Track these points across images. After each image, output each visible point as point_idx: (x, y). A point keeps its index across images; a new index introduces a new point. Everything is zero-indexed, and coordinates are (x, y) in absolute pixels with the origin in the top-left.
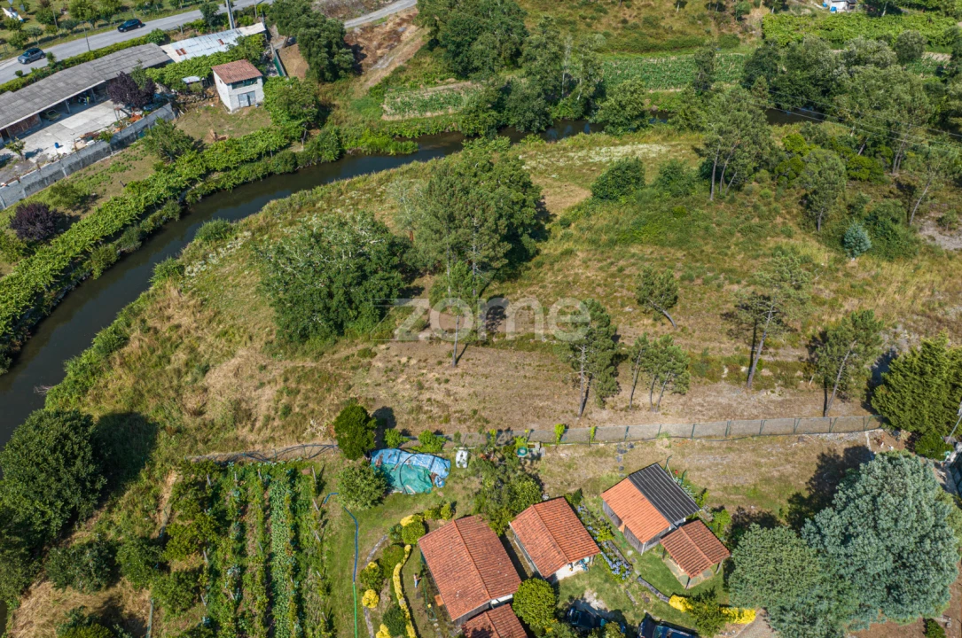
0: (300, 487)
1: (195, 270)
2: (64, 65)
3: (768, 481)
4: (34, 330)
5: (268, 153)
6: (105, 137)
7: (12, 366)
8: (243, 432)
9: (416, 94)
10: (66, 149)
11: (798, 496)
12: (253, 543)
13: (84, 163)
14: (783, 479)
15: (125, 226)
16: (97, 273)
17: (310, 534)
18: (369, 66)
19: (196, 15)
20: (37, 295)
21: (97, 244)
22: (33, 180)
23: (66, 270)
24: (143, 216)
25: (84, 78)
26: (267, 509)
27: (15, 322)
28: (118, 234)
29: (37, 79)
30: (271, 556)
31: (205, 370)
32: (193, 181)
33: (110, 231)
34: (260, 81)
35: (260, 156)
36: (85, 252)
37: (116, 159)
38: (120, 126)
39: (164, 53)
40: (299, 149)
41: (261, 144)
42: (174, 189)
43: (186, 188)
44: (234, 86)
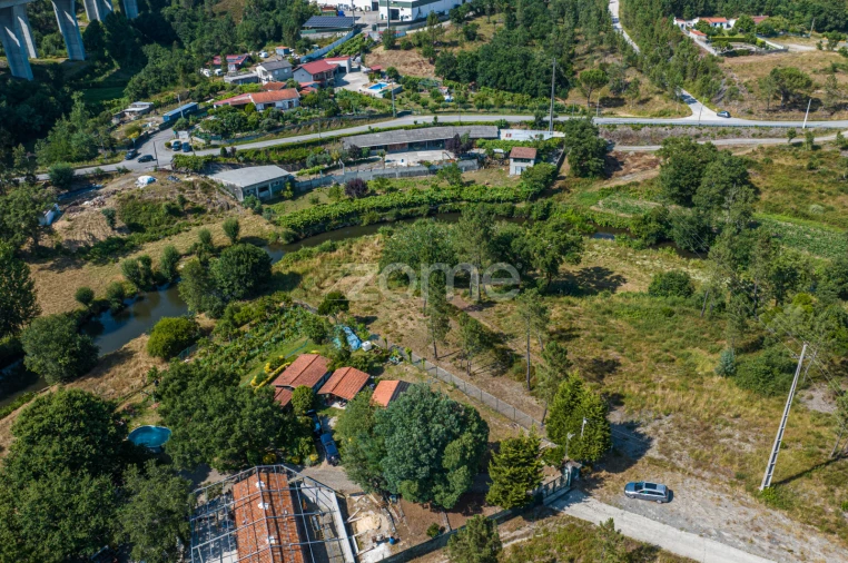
2: (441, 124)
4: (315, 234)
5: (499, 201)
6: (429, 165)
7: (292, 243)
9: (637, 203)
10: (404, 164)
13: (410, 174)
15: (392, 207)
16: (365, 223)
18: (617, 176)
19: (531, 118)
20: (327, 219)
21: (373, 209)
22: (380, 173)
23: (349, 215)
24: (406, 206)
25: (445, 134)
27: (307, 225)
28: (387, 209)
29: (424, 127)
33: (383, 206)
34: (532, 162)
35: (492, 201)
36: (363, 209)
37: (428, 179)
38: (441, 162)
39: (499, 133)
40: (522, 206)
41: (499, 194)
42: (433, 200)
43: (440, 203)
44: (515, 160)
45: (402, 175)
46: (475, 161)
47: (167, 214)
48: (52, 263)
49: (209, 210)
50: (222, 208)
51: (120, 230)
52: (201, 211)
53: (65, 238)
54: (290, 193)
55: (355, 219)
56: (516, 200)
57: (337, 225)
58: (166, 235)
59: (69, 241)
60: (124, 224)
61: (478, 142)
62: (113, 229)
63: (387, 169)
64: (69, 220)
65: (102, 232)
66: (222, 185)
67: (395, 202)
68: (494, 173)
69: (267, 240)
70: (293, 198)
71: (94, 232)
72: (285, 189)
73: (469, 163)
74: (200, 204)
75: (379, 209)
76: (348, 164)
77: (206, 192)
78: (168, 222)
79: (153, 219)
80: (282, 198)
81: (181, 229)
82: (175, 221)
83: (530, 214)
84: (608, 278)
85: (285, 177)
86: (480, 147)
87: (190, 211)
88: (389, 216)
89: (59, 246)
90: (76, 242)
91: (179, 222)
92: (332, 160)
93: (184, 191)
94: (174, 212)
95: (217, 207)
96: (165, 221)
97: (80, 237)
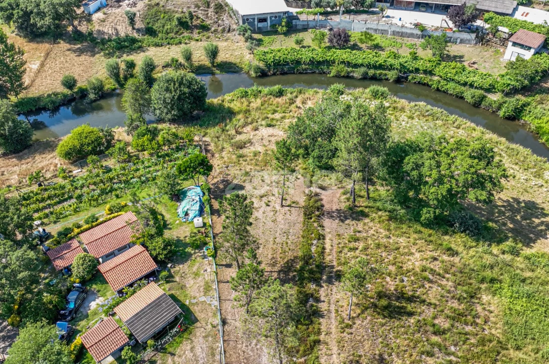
1: (346, 99)
5: (471, 86)
6: (424, 29)
7: (257, 77)
13: (402, 35)
15: (362, 65)
16: (332, 75)
20: (298, 62)
21: (343, 62)
22: (372, 27)
23: (319, 63)
24: (375, 67)
27: (276, 64)
28: (356, 66)
31: (271, 126)
32: (417, 70)
33: (354, 62)
35: (465, 84)
36: (335, 61)
37: (417, 43)
38: (437, 29)
39: (515, 10)
40: (494, 97)
41: (475, 79)
42: (404, 67)
43: (412, 72)
44: (515, 44)
45: (394, 33)
46: (473, 36)
47: (176, 26)
48: (79, 46)
49: (213, 29)
50: (223, 31)
51: (138, 30)
52: (204, 28)
53: (97, 28)
54: (285, 29)
55: (325, 68)
56: (491, 89)
57: (306, 69)
58: (169, 44)
59: (99, 31)
60: (143, 26)
61: (486, 16)
62: (134, 29)
63: (382, 24)
64: (105, 14)
65: (124, 30)
66: (232, 9)
67: (366, 62)
68: (488, 52)
69: (241, 69)
70: (286, 34)
71: (119, 28)
72: (280, 24)
73: (465, 36)
74: (208, 22)
75: (348, 64)
76: (348, 12)
77: (217, 13)
78: (177, 32)
79: (166, 27)
80: (276, 32)
81: (183, 41)
82: (183, 33)
83: (499, 108)
84: (537, 221)
85: (285, 13)
86: (486, 21)
87: (196, 27)
88: (358, 73)
89: (91, 34)
90: (104, 33)
91: (186, 34)
92: (336, 5)
93: (199, 7)
94: (183, 24)
95: (220, 28)
96: (175, 31)
97: (108, 29)
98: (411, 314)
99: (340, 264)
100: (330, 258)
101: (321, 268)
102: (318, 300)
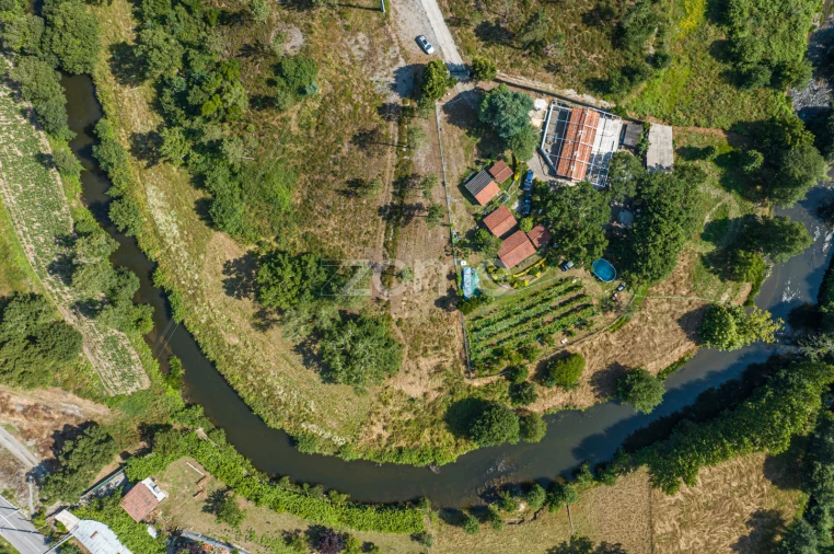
0: (479, 327)
1: (339, 440)
3: (461, 144)
4: (396, 503)
8: (447, 365)
11: (467, 134)
12: (505, 335)
14: (460, 138)
16: (346, 496)
17: (499, 315)
18: (78, 419)
20: (380, 510)
23: (357, 507)
26: (491, 336)
27: (401, 509)
30: (511, 326)
31: (412, 400)
84: (234, 275)
98: (348, 182)
99: (378, 221)
100: (383, 225)
101: (388, 219)
102: (394, 193)
